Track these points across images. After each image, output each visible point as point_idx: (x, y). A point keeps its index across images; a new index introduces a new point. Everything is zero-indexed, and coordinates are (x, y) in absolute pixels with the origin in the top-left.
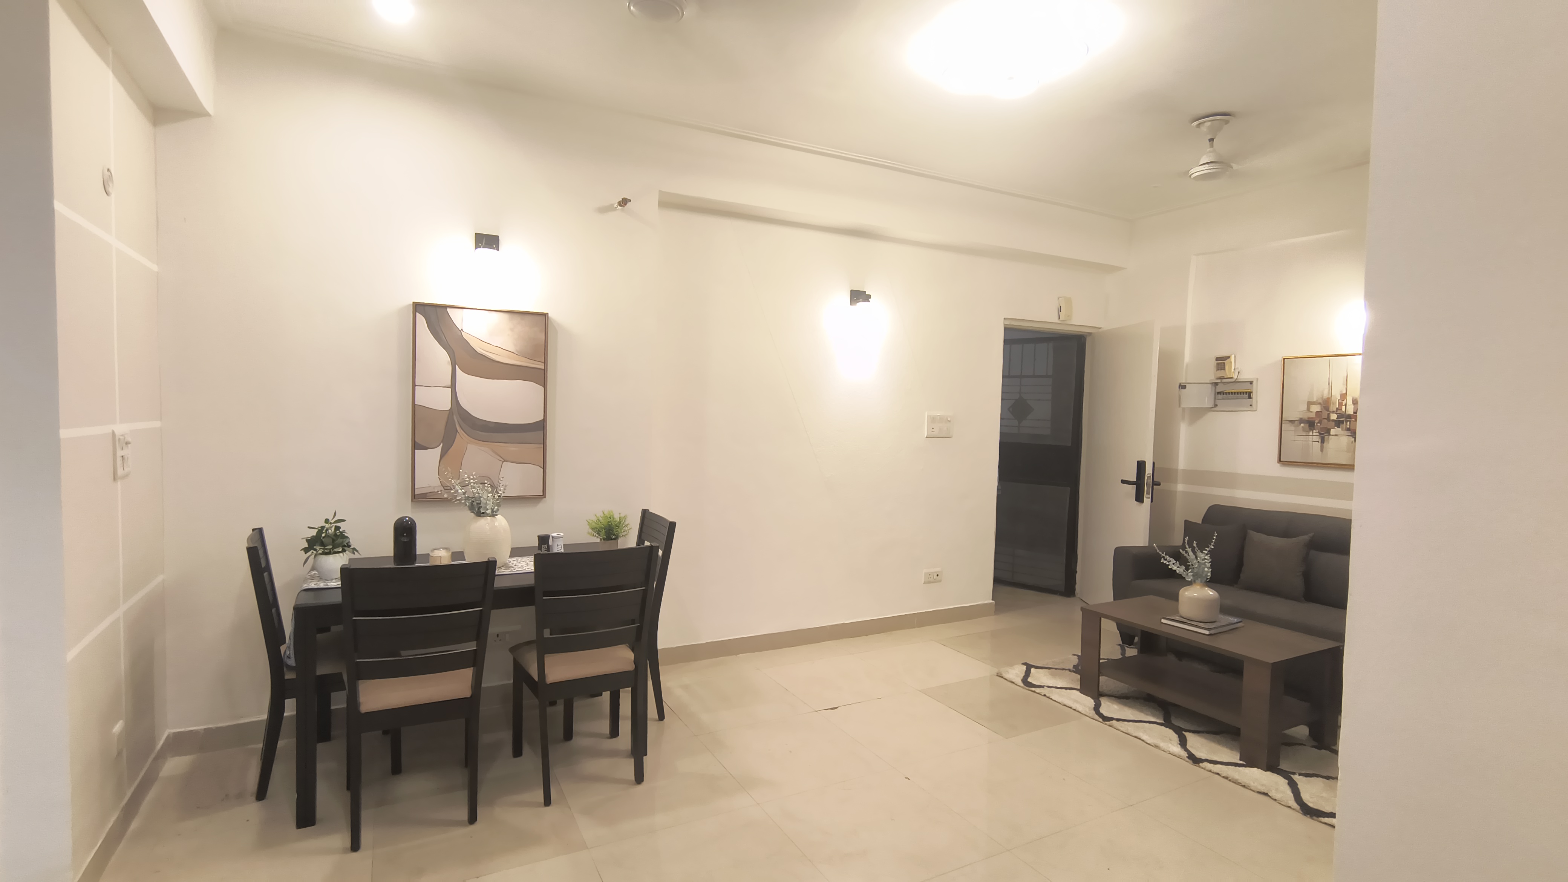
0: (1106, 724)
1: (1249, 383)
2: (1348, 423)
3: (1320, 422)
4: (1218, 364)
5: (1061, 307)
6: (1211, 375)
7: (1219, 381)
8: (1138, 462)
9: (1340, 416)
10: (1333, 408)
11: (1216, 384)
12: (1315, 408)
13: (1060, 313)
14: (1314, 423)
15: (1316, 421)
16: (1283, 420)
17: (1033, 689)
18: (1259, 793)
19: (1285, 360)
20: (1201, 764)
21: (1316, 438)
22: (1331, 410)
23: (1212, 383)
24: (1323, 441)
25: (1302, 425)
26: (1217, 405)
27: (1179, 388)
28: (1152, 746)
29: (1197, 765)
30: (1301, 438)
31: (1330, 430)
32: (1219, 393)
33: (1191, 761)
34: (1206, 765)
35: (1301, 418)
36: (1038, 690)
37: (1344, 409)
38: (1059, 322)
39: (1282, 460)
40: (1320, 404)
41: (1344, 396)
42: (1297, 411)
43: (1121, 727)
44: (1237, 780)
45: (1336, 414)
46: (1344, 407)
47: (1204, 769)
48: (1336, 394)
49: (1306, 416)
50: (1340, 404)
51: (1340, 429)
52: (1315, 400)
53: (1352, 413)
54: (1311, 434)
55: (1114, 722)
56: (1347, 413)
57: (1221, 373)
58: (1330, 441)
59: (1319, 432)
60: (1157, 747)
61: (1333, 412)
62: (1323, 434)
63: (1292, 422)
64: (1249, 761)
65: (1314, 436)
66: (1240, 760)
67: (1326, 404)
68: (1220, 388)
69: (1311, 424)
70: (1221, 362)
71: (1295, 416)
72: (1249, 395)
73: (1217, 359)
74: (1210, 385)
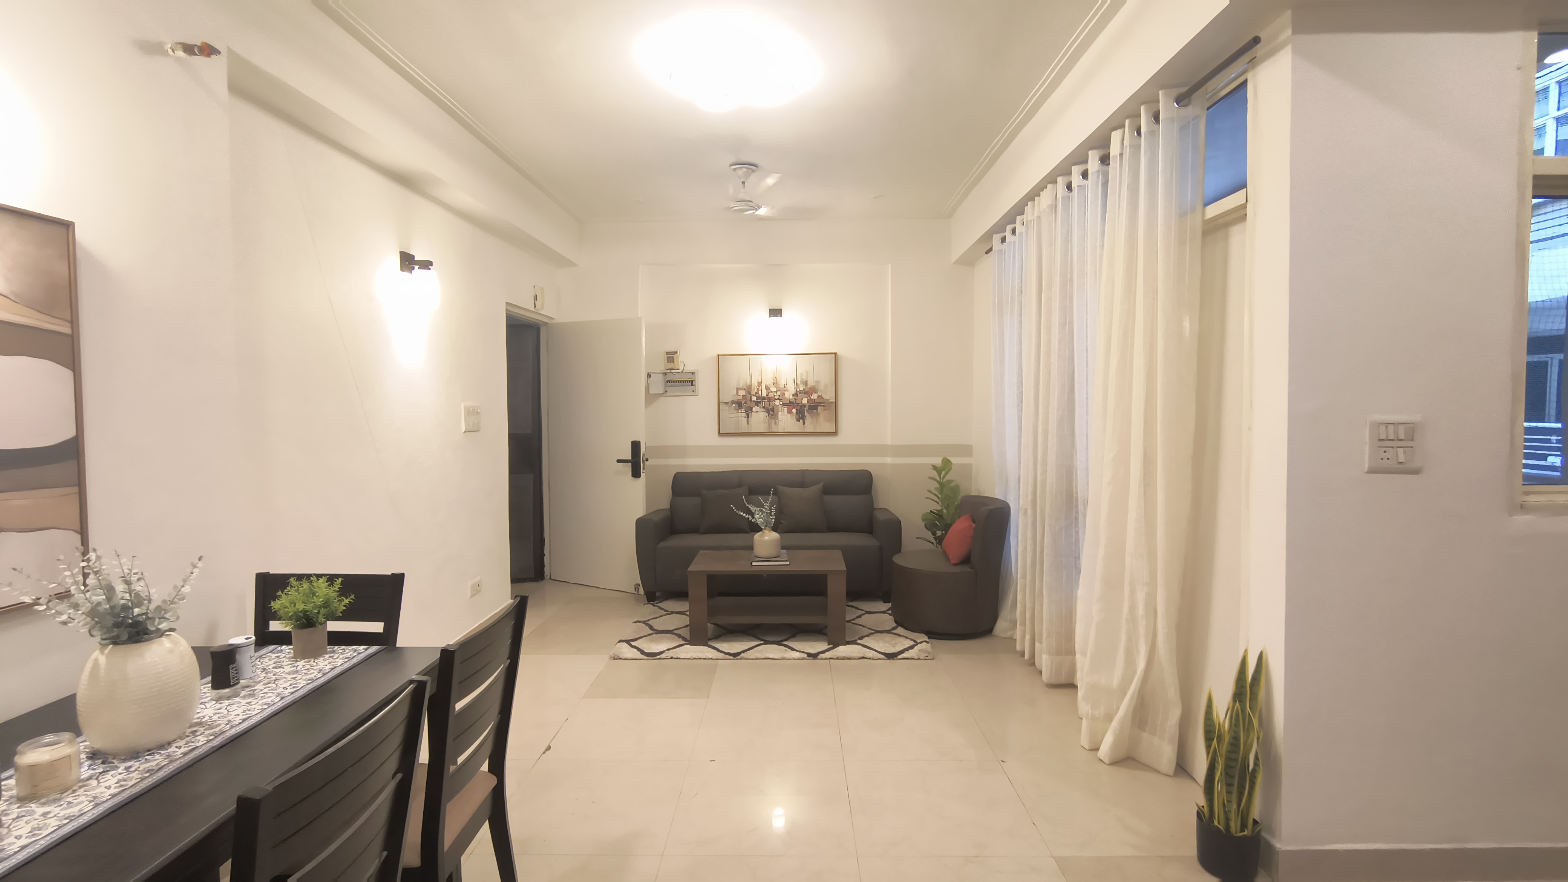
0: (737, 659)
1: (691, 374)
2: (764, 403)
3: (745, 403)
4: (668, 357)
5: (536, 296)
6: (661, 365)
7: (669, 371)
8: (633, 442)
9: (758, 398)
10: (753, 393)
11: (665, 374)
12: (742, 393)
13: (536, 301)
14: (742, 403)
15: (743, 402)
16: (720, 401)
17: (658, 657)
18: (859, 659)
19: (720, 356)
20: (818, 657)
21: (744, 415)
22: (752, 394)
23: (663, 373)
24: (748, 417)
25: (734, 405)
26: (666, 391)
27: (648, 377)
28: (780, 659)
29: (816, 658)
30: (733, 415)
31: (752, 408)
32: (668, 381)
33: (812, 658)
34: (821, 656)
35: (732, 400)
36: (663, 656)
37: (760, 393)
38: (534, 310)
39: (721, 432)
40: (745, 389)
41: (760, 384)
42: (730, 395)
43: (750, 656)
44: (844, 657)
45: (756, 396)
46: (760, 391)
47: (822, 659)
48: (755, 384)
49: (736, 398)
50: (758, 390)
51: (759, 407)
52: (741, 387)
53: (765, 396)
54: (740, 411)
55: (742, 654)
56: (762, 396)
57: (671, 365)
58: (753, 416)
59: (745, 410)
60: (783, 659)
61: (754, 396)
62: (748, 411)
63: (726, 403)
64: (835, 644)
65: (742, 413)
66: (828, 645)
67: (749, 389)
68: (669, 377)
69: (739, 404)
70: (671, 356)
71: (729, 399)
72: (692, 383)
73: (667, 353)
74: (661, 375)
